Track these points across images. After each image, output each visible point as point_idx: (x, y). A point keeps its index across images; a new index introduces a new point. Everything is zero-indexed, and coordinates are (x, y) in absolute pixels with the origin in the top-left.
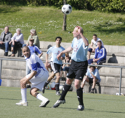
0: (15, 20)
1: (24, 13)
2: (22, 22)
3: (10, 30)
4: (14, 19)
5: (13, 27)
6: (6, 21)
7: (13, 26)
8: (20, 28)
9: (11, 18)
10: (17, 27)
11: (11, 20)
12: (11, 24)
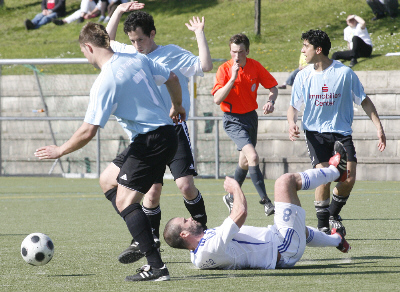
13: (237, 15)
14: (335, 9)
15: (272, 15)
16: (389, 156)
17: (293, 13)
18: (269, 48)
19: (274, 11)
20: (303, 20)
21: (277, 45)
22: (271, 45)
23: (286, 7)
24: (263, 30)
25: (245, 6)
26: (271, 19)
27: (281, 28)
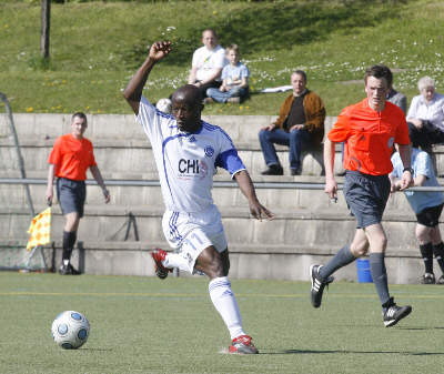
0: (411, 48)
1: (439, 22)
2: (434, 55)
3: (397, 85)
4: (406, 43)
5: (406, 75)
6: (378, 53)
7: (405, 71)
8: (431, 76)
9: (394, 41)
10: (420, 71)
11: (397, 48)
12: (398, 61)
13: (11, 27)
14: (160, 23)
15: (64, 29)
16: (242, 241)
17: (97, 26)
18: (62, 78)
19: (69, 23)
20: (111, 37)
21: (73, 74)
22: (64, 73)
23: (86, 17)
24: (52, 50)
25: (24, 15)
26: (63, 36)
27: (79, 48)
